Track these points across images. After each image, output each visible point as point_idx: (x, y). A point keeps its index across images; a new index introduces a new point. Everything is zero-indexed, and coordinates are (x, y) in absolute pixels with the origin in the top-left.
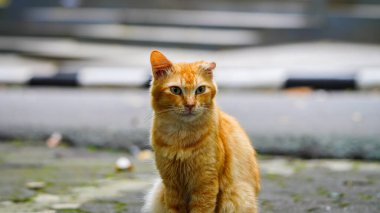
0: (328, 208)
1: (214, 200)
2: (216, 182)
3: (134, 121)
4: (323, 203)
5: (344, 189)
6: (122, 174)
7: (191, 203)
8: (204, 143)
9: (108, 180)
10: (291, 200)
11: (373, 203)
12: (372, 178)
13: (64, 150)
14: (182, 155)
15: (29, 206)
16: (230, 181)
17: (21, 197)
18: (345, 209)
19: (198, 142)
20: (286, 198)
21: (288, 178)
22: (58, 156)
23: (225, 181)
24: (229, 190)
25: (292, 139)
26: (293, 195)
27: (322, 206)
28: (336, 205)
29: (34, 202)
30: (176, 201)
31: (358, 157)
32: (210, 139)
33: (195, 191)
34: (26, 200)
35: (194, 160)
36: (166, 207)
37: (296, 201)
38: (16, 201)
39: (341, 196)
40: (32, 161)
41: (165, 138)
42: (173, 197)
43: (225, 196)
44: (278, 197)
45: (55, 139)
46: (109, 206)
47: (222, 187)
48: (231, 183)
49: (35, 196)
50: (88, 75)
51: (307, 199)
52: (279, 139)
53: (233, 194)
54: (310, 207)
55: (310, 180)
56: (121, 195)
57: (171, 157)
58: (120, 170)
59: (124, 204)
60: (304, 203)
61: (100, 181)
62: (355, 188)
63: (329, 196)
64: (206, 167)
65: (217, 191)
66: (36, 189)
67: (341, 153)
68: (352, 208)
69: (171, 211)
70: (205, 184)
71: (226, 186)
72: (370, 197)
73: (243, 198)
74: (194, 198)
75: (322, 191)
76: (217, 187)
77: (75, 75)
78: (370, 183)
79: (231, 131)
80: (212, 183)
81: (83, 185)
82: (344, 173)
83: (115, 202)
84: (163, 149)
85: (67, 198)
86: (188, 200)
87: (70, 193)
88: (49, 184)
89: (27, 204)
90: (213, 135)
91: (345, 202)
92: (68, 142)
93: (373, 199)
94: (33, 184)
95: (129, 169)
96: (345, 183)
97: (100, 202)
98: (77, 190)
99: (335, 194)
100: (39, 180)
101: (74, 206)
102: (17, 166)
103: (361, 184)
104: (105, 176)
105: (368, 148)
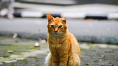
0: (101, 60)
1: (67, 60)
2: (68, 54)
3: (40, 30)
4: (99, 59)
5: (105, 54)
6: (37, 48)
7: (60, 60)
8: (65, 42)
9: (32, 50)
10: (89, 58)
11: (114, 59)
12: (114, 50)
13: (18, 40)
14: (58, 46)
15: (9, 59)
16: (72, 53)
17: (6, 56)
18: (106, 61)
19: (63, 42)
20: (88, 57)
21: (88, 50)
22: (16, 42)
23: (70, 54)
24: (71, 57)
25: (89, 37)
26: (90, 56)
27: (99, 60)
28: (103, 60)
29: (10, 57)
30: (56, 60)
31: (109, 43)
32: (66, 41)
33: (61, 57)
34: (8, 57)
35: (62, 47)
36: (52, 62)
37: (91, 58)
38: (4, 57)
39: (105, 56)
40: (8, 43)
41: (52, 41)
42: (55, 59)
43: (70, 59)
44: (85, 57)
45: (15, 36)
46: (33, 59)
47: (70, 56)
48: (72, 54)
49: (10, 55)
50: (24, 14)
51: (94, 57)
52: (85, 37)
53: (73, 58)
54: (95, 60)
55: (95, 51)
56: (37, 55)
57: (55, 47)
58: (36, 47)
59: (38, 58)
60: (93, 59)
61: (30, 50)
62: (109, 54)
63: (101, 56)
64: (65, 50)
65: (68, 57)
66: (10, 53)
67: (104, 42)
68: (108, 60)
69: (54, 63)
70: (64, 55)
71: (71, 55)
72: (113, 57)
73: (76, 59)
74: (61, 59)
75: (99, 55)
76: (68, 56)
77: (20, 14)
78: (113, 52)
79: (72, 38)
80: (67, 54)
81: (25, 52)
82: (105, 48)
83: (35, 57)
84: (52, 44)
85: (20, 56)
86: (59, 60)
87: (21, 54)
88: (14, 51)
89: (8, 58)
90: (67, 40)
91: (106, 58)
92: (19, 36)
93: (115, 58)
94: (9, 51)
95: (39, 47)
96: (106, 52)
97: (30, 57)
98: (23, 53)
99: (103, 56)
100: (11, 50)
101: (23, 59)
102: (4, 45)
103: (110, 52)
104: (31, 49)
105: (112, 40)
